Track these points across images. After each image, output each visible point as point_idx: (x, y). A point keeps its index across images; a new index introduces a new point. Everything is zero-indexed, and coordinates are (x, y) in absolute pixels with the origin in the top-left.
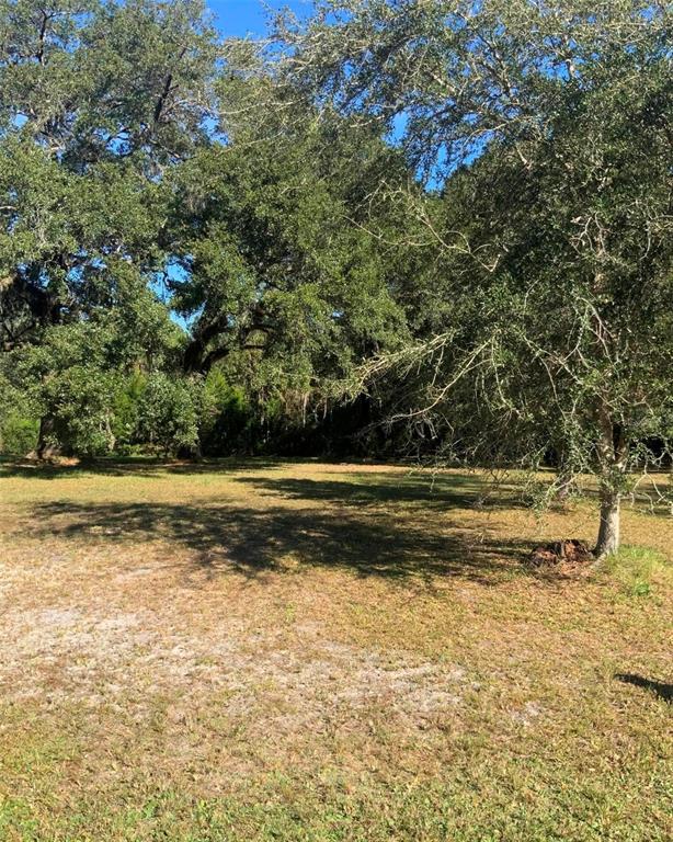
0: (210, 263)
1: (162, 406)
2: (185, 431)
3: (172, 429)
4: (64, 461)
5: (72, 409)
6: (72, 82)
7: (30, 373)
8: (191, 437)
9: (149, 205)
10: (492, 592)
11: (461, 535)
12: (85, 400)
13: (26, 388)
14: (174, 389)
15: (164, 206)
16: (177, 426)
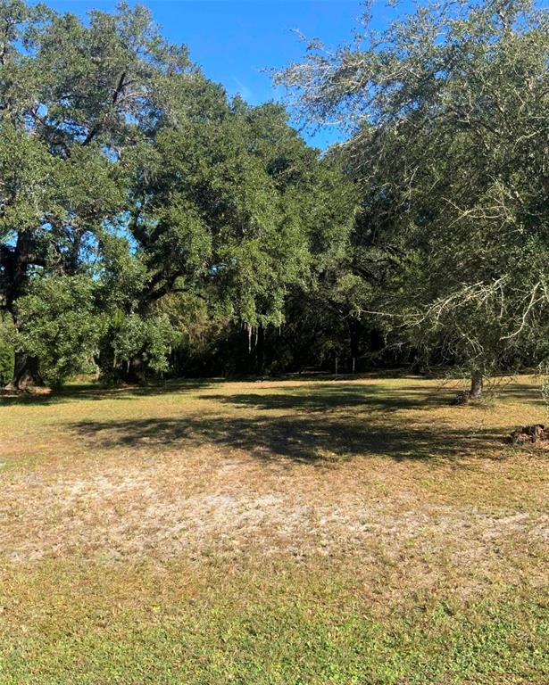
0: (177, 225)
1: (137, 341)
2: (157, 360)
3: (146, 359)
4: (38, 390)
5: (69, 346)
6: (39, 79)
7: (30, 320)
8: (162, 365)
9: (116, 179)
10: (507, 465)
11: (427, 428)
12: (81, 339)
13: (29, 331)
14: (146, 327)
15: (128, 179)
16: (150, 356)
